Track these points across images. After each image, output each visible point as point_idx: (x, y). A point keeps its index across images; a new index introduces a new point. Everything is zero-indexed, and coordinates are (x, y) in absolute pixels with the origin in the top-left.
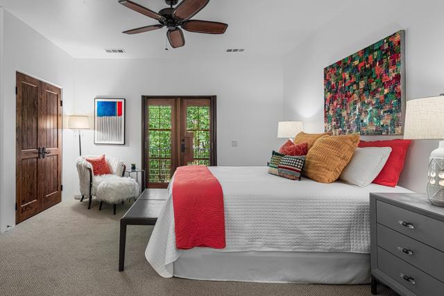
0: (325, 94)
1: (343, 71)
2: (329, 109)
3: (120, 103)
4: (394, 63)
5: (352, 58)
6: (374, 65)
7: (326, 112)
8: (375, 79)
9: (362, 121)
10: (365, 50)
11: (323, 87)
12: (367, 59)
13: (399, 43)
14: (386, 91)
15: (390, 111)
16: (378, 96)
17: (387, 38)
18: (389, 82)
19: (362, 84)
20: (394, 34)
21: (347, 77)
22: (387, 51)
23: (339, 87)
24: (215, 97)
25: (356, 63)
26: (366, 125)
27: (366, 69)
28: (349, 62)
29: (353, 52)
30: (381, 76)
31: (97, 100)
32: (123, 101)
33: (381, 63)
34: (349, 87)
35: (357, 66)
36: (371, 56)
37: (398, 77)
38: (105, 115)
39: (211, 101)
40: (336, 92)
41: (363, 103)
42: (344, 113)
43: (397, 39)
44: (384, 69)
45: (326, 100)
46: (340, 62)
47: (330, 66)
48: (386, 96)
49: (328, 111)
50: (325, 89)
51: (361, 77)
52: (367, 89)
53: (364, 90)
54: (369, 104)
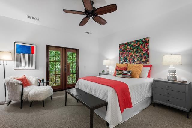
0: (120, 52)
1: (128, 46)
2: (121, 56)
3: (33, 47)
4: (147, 45)
5: (131, 43)
6: (140, 45)
7: (120, 57)
8: (140, 49)
9: (135, 60)
10: (136, 41)
11: (119, 50)
12: (137, 43)
13: (149, 40)
14: (144, 52)
15: (145, 58)
16: (141, 54)
17: (144, 39)
18: (145, 50)
19: (135, 50)
20: (147, 38)
21: (129, 48)
22: (144, 42)
23: (126, 50)
24: (78, 49)
25: (133, 44)
26: (136, 61)
27: (136, 46)
28: (130, 43)
29: (132, 41)
30: (142, 49)
31: (16, 44)
32: (35, 46)
33: (142, 45)
34: (130, 51)
35: (133, 45)
36: (138, 43)
37: (148, 49)
38: (22, 53)
39: (77, 51)
40: (124, 52)
41: (135, 55)
42: (128, 58)
43: (148, 39)
44: (143, 46)
45: (120, 54)
46: (126, 43)
47: (122, 44)
48: (144, 54)
49: (121, 57)
50: (120, 51)
51: (135, 48)
52: (137, 51)
53: (136, 52)
54: (137, 56)
